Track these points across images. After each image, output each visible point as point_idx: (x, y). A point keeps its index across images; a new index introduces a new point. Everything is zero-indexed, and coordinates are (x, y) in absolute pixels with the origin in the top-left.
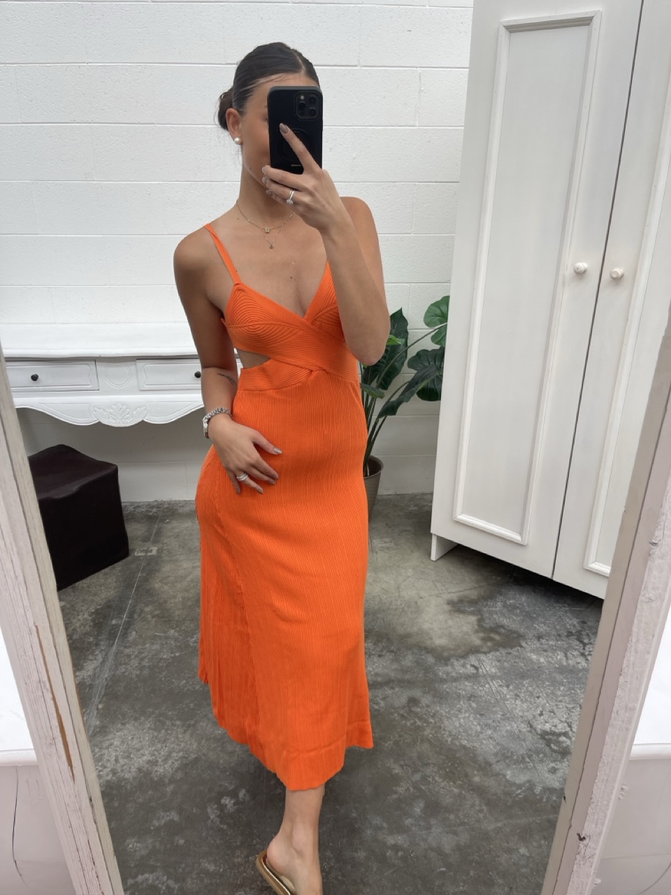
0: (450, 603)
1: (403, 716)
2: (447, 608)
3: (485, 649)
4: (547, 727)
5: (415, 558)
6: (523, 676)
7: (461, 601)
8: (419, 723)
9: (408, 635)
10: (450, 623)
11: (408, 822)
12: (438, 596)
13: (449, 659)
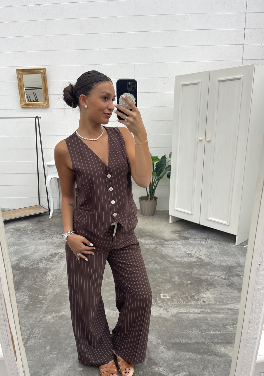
0: (172, 231)
1: (153, 249)
2: (171, 232)
3: (179, 240)
4: (190, 253)
5: (165, 223)
6: (187, 245)
7: (175, 231)
8: (157, 250)
9: (159, 237)
10: (171, 235)
11: (149, 264)
12: (169, 230)
13: (168, 241)
